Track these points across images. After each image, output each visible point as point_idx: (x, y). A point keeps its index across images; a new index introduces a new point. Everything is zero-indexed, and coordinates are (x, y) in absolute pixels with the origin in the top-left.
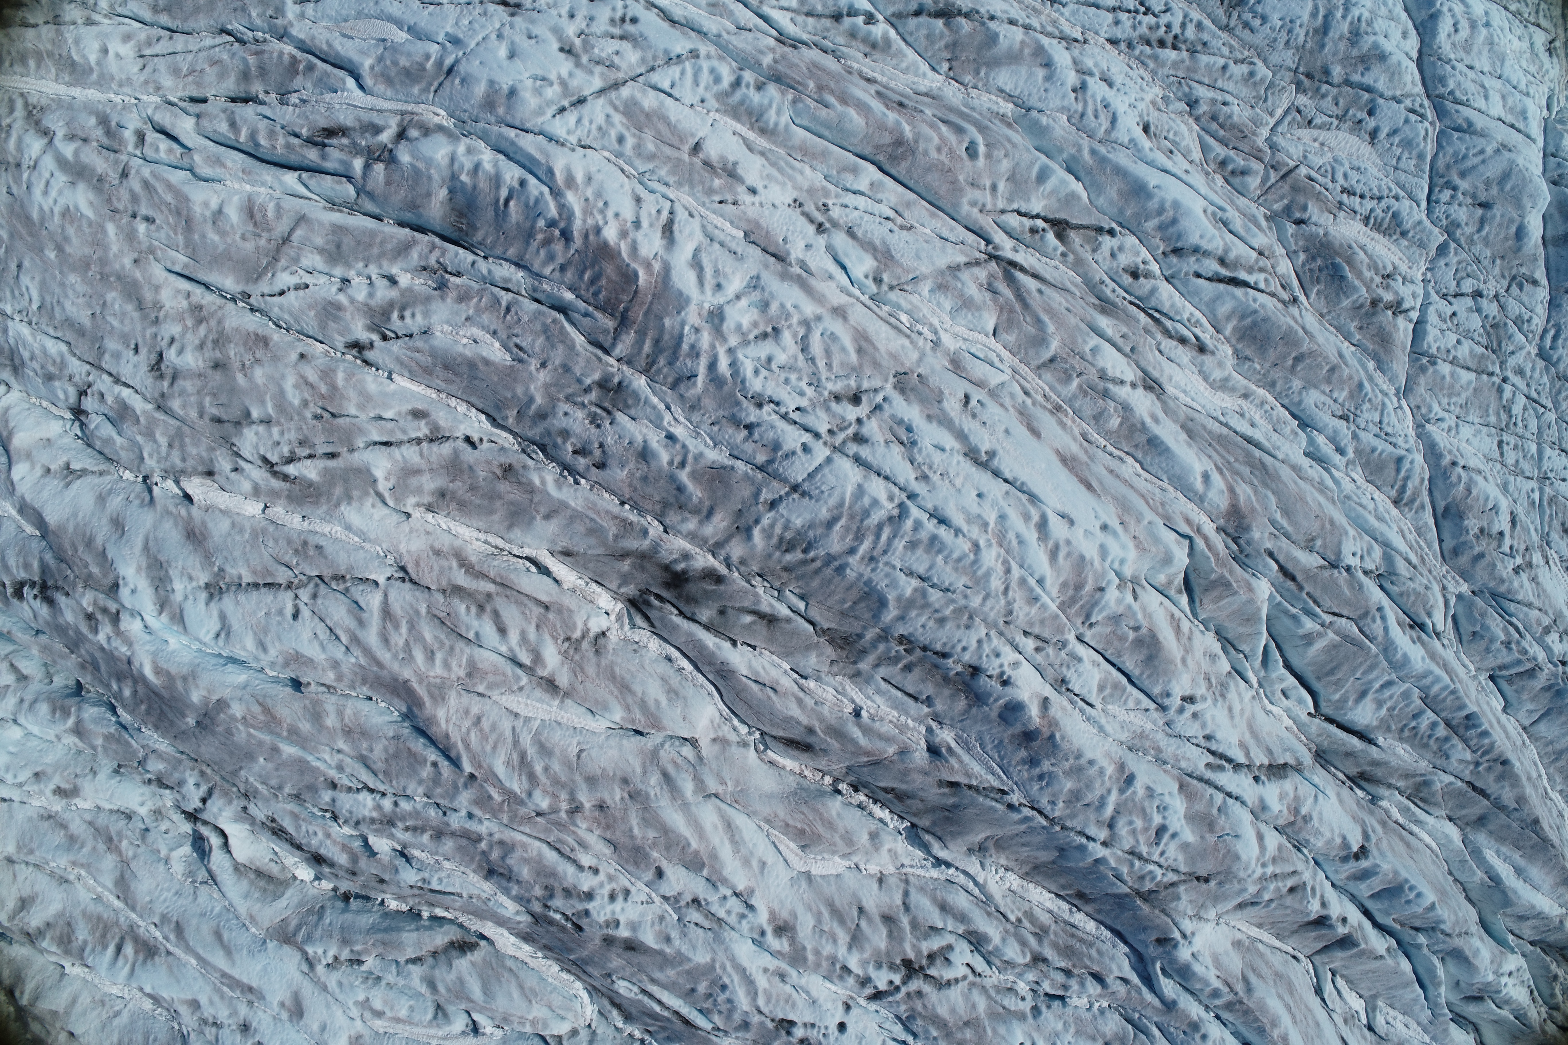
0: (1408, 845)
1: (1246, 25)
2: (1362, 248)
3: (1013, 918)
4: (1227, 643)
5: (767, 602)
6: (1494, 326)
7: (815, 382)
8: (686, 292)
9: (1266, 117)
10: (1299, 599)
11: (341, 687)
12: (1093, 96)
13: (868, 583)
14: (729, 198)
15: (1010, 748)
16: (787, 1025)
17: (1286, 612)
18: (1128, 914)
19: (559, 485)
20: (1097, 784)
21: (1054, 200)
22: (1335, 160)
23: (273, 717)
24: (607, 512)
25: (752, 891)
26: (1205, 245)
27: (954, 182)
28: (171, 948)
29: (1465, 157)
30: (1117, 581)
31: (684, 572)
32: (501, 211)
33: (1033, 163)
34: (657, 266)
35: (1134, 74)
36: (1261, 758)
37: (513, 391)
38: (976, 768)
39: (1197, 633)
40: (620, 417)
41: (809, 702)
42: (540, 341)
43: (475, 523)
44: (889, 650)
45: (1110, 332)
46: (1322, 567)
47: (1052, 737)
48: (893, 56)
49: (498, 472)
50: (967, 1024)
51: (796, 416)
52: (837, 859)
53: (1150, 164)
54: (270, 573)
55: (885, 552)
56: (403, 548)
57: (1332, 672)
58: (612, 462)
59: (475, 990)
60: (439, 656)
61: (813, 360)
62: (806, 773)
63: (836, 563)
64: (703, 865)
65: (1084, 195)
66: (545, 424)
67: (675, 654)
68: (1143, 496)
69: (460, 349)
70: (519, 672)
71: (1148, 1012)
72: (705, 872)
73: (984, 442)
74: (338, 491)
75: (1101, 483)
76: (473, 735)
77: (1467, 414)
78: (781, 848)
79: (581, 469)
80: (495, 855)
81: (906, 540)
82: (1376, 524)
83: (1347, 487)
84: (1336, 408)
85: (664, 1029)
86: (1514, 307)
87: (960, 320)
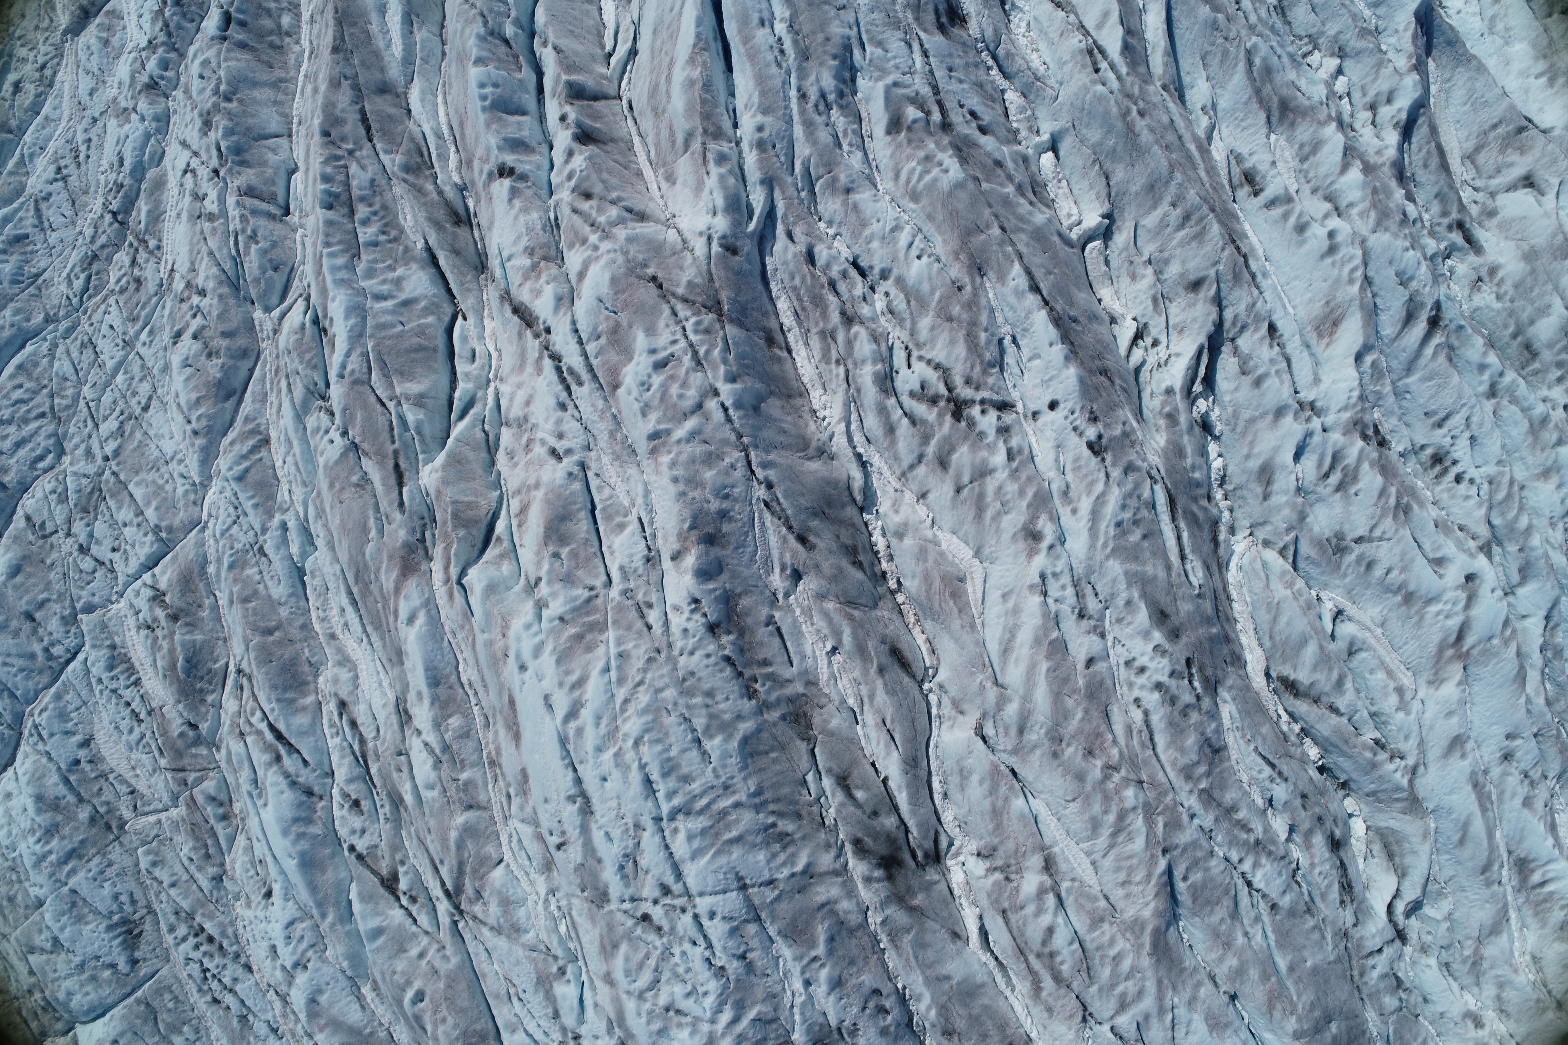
0: (462, 124)
1: (133, 902)
2: (155, 664)
3: (841, 370)
4: (491, 447)
5: (834, 799)
6: (86, 511)
7: (667, 953)
9: (166, 824)
10: (404, 444)
11: (1202, 976)
12: (294, 952)
13: (745, 767)
15: (733, 539)
16: (1095, 447)
17: (423, 441)
18: (743, 298)
19: (919, 998)
20: (684, 457)
21: (380, 909)
22: (131, 749)
23: (1270, 999)
24: (900, 955)
25: (1031, 587)
26: (284, 784)
27: (449, 986)
28: (1505, 856)
29: (22, 670)
30: (545, 613)
31: (879, 866)
33: (378, 950)
35: (248, 936)
36: (533, 345)
38: (773, 540)
39: (510, 486)
40: (833, 1022)
41: (864, 690)
43: (1005, 1008)
44: (768, 692)
45: (408, 786)
46: (366, 454)
47: (692, 528)
49: (956, 1038)
50: (950, 319)
51: (701, 941)
52: (944, 547)
53: (283, 873)
55: (712, 788)
56: (1071, 1035)
57: (420, 348)
58: (866, 990)
59: (1311, 651)
60: (1112, 952)
61: (656, 970)
62: (912, 619)
63: (757, 800)
64: (1051, 643)
65: (354, 888)
67: (937, 797)
68: (474, 649)
70: (1064, 894)
71: (791, 191)
72: (1055, 634)
73: (570, 812)
75: (500, 693)
76: (1138, 878)
77: (157, 460)
78: (979, 595)
79: (893, 998)
80: (1202, 769)
81: (688, 788)
82: (295, 443)
83: (299, 493)
84: (264, 567)
85: (1195, 499)
86: (60, 514)
87: (520, 894)
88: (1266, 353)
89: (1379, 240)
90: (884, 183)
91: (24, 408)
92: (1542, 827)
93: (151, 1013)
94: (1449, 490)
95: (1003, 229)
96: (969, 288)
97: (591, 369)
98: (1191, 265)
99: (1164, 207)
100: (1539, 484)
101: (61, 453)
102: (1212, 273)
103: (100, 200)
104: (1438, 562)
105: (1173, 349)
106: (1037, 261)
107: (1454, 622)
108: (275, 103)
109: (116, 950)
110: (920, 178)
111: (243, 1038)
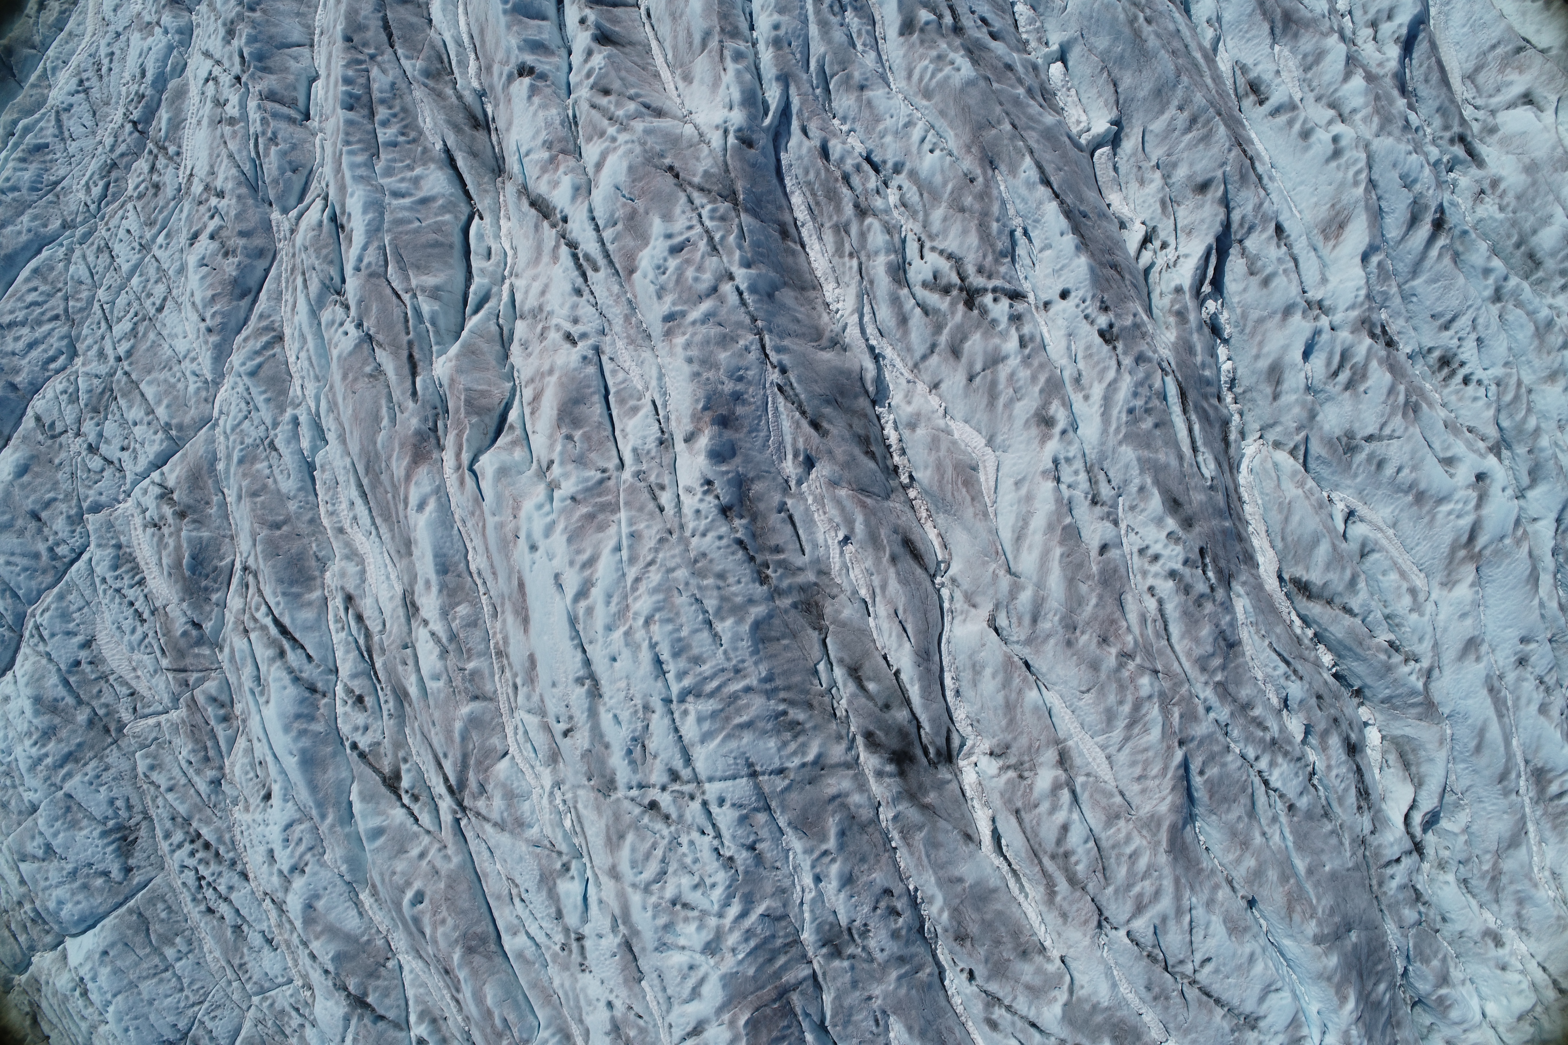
0: (482, 32)
1: (129, 807)
2: (160, 563)
3: (855, 262)
4: (505, 341)
5: (846, 689)
6: (96, 411)
7: (674, 843)
8: (719, 985)
9: (165, 726)
10: (419, 335)
11: (1220, 878)
12: (292, 855)
13: (756, 652)
14: (631, 1016)
15: (746, 422)
16: (1107, 336)
17: (437, 332)
18: (758, 190)
19: (931, 900)
20: (698, 338)
21: (382, 807)
22: (133, 650)
23: (1289, 902)
24: (912, 854)
25: (1044, 473)
26: (287, 679)
27: (449, 887)
28: (1522, 765)
29: (25, 569)
30: (557, 494)
31: (891, 761)
33: (377, 850)
34: (726, 1017)
35: (245, 841)
36: (549, 234)
37: (907, 994)
38: (786, 425)
39: (524, 375)
40: (844, 921)
41: (876, 581)
42: (857, 1017)
43: (1019, 914)
44: (780, 578)
45: (413, 678)
46: (380, 345)
47: (705, 408)
48: (425, 1002)
49: (968, 943)
50: (962, 210)
51: (709, 830)
52: (956, 436)
53: (283, 772)
54: (1200, 1002)
55: (723, 670)
56: (1087, 941)
57: (436, 244)
58: (877, 889)
59: (1323, 550)
60: (1128, 850)
61: (663, 861)
62: (924, 514)
63: (768, 686)
64: (1064, 528)
65: (355, 788)
66: (905, 952)
67: (949, 694)
68: (484, 535)
70: (1078, 789)
71: (806, 87)
72: (1068, 520)
73: (578, 694)
74: (1099, 1018)
75: (509, 577)
76: (1155, 772)
77: (169, 359)
78: (992, 484)
79: (905, 900)
80: (1217, 662)
81: (698, 670)
82: (309, 337)
83: (311, 388)
84: (274, 461)
85: (1205, 397)
86: (70, 414)
87: (525, 788)
88: (1273, 252)
89: (1383, 144)
90: (898, 82)
91: (38, 310)
92: (1558, 735)
93: (143, 923)
94: (1457, 392)
95: (1014, 126)
96: (980, 180)
97: (607, 255)
98: (1198, 167)
99: (1171, 111)
100: (1547, 387)
101: (74, 354)
102: (1219, 174)
103: (121, 110)
104: (1448, 462)
105: (1182, 250)
106: (1048, 157)
107: (1466, 522)
108: (298, 14)
109: (110, 857)
110: (933, 75)
111: (236, 949)
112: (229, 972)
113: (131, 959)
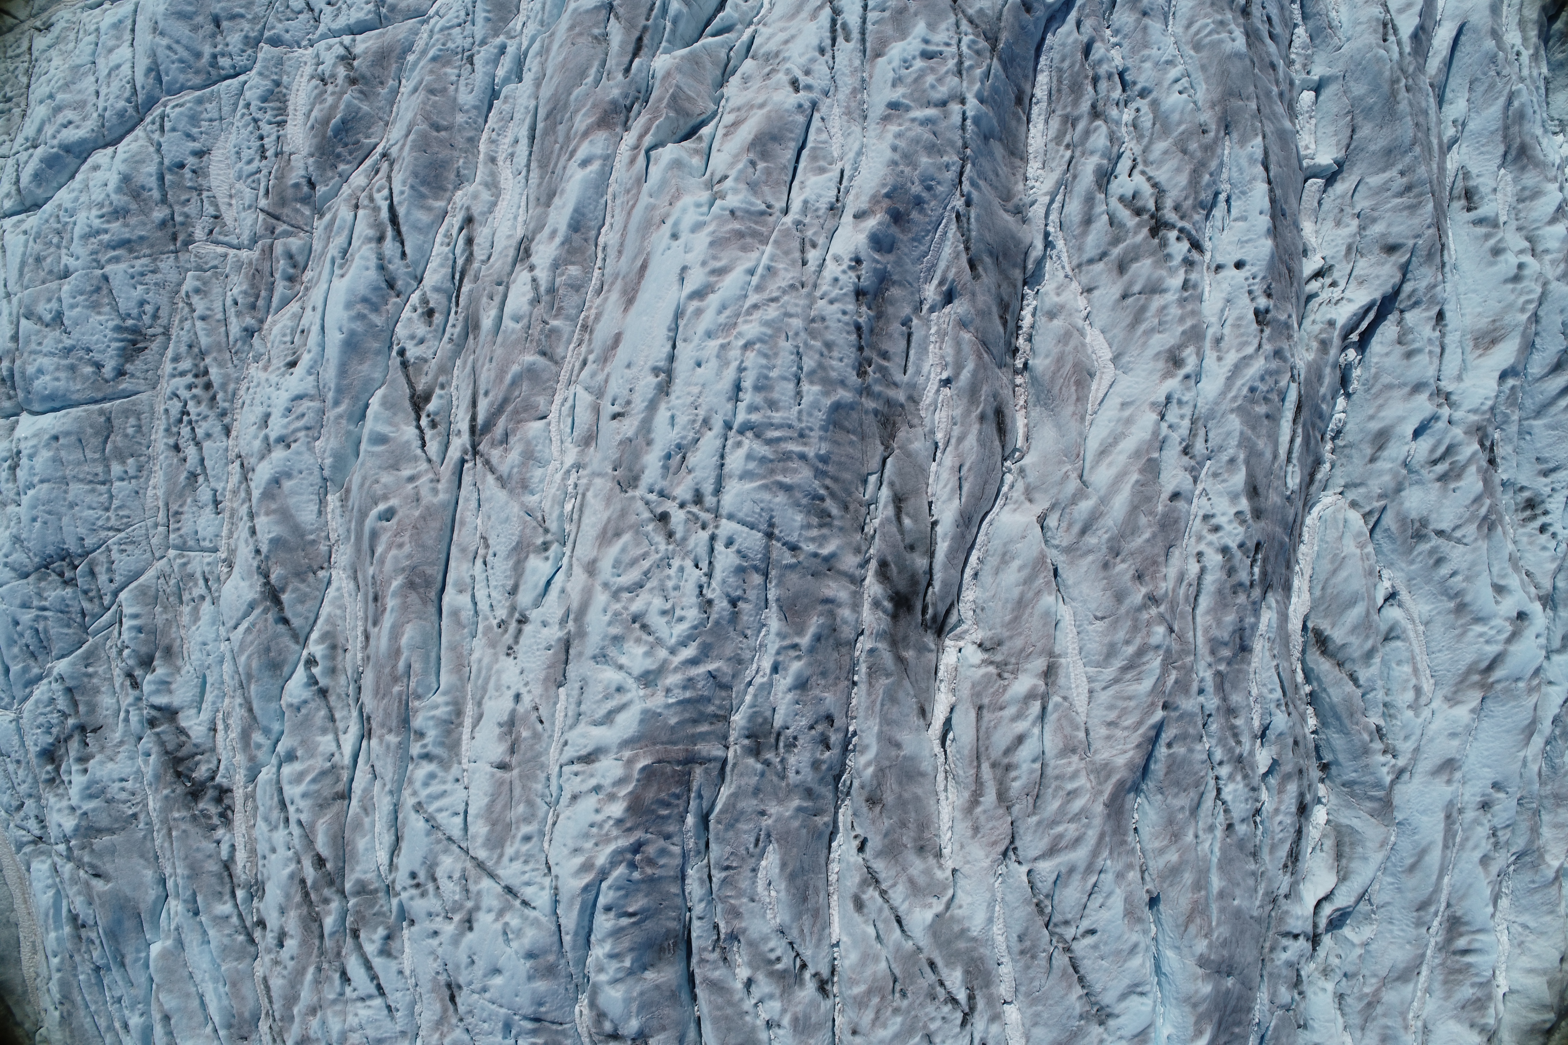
1: (155, 316)
2: (308, 115)
3: (1068, 153)
4: (726, 73)
5: (884, 511)
7: (665, 562)
8: (638, 717)
9: (230, 259)
10: (656, 25)
11: (1137, 861)
12: (286, 426)
13: (825, 429)
14: (534, 716)
15: (915, 229)
16: (1261, 316)
17: (673, 32)
18: (1017, 50)
19: (865, 749)
20: (911, 134)
21: (397, 420)
22: (239, 178)
23: (1193, 910)
24: (869, 694)
25: (1153, 404)
26: (373, 262)
27: (423, 518)
28: (1444, 905)
29: (181, 61)
30: (718, 202)
31: (891, 599)
32: (642, 916)
33: (373, 454)
34: (627, 754)
35: (248, 399)
37: (798, 829)
38: (947, 251)
39: (731, 104)
40: (778, 722)
41: (956, 431)
42: (743, 826)
43: (933, 809)
44: (876, 381)
45: (493, 313)
46: (617, 18)
47: (888, 196)
48: (335, 625)
49: (878, 809)
50: (1184, 152)
51: (704, 565)
52: (1088, 340)
53: (322, 346)
54: (1064, 973)
55: (790, 427)
56: (986, 863)
58: (822, 710)
59: (1355, 613)
60: (1070, 786)
61: (646, 574)
62: (1021, 403)
63: (820, 466)
64: (1150, 460)
65: (379, 393)
66: (815, 787)
67: (969, 572)
68: (629, 214)
69: (783, 894)
70: (1050, 707)
72: (1156, 455)
73: (648, 383)
74: (962, 945)
75: (635, 258)
76: (1127, 723)
78: (1101, 395)
79: (840, 736)
80: (1226, 653)
81: (769, 412)
83: (532, 28)
84: (465, 72)
85: (1314, 425)
87: (546, 455)
88: (1427, 331)
89: (1560, 288)
90: (1176, 27)
92: (1487, 893)
93: (108, 428)
94: (1531, 535)
95: (1259, 109)
96: (1212, 134)
98: (1395, 230)
99: (1393, 173)
102: (1411, 243)
104: (1499, 589)
106: (1275, 149)
107: (1492, 650)
109: (111, 352)
110: (1210, 34)
111: (181, 495)
112: (161, 515)
113: (78, 455)
